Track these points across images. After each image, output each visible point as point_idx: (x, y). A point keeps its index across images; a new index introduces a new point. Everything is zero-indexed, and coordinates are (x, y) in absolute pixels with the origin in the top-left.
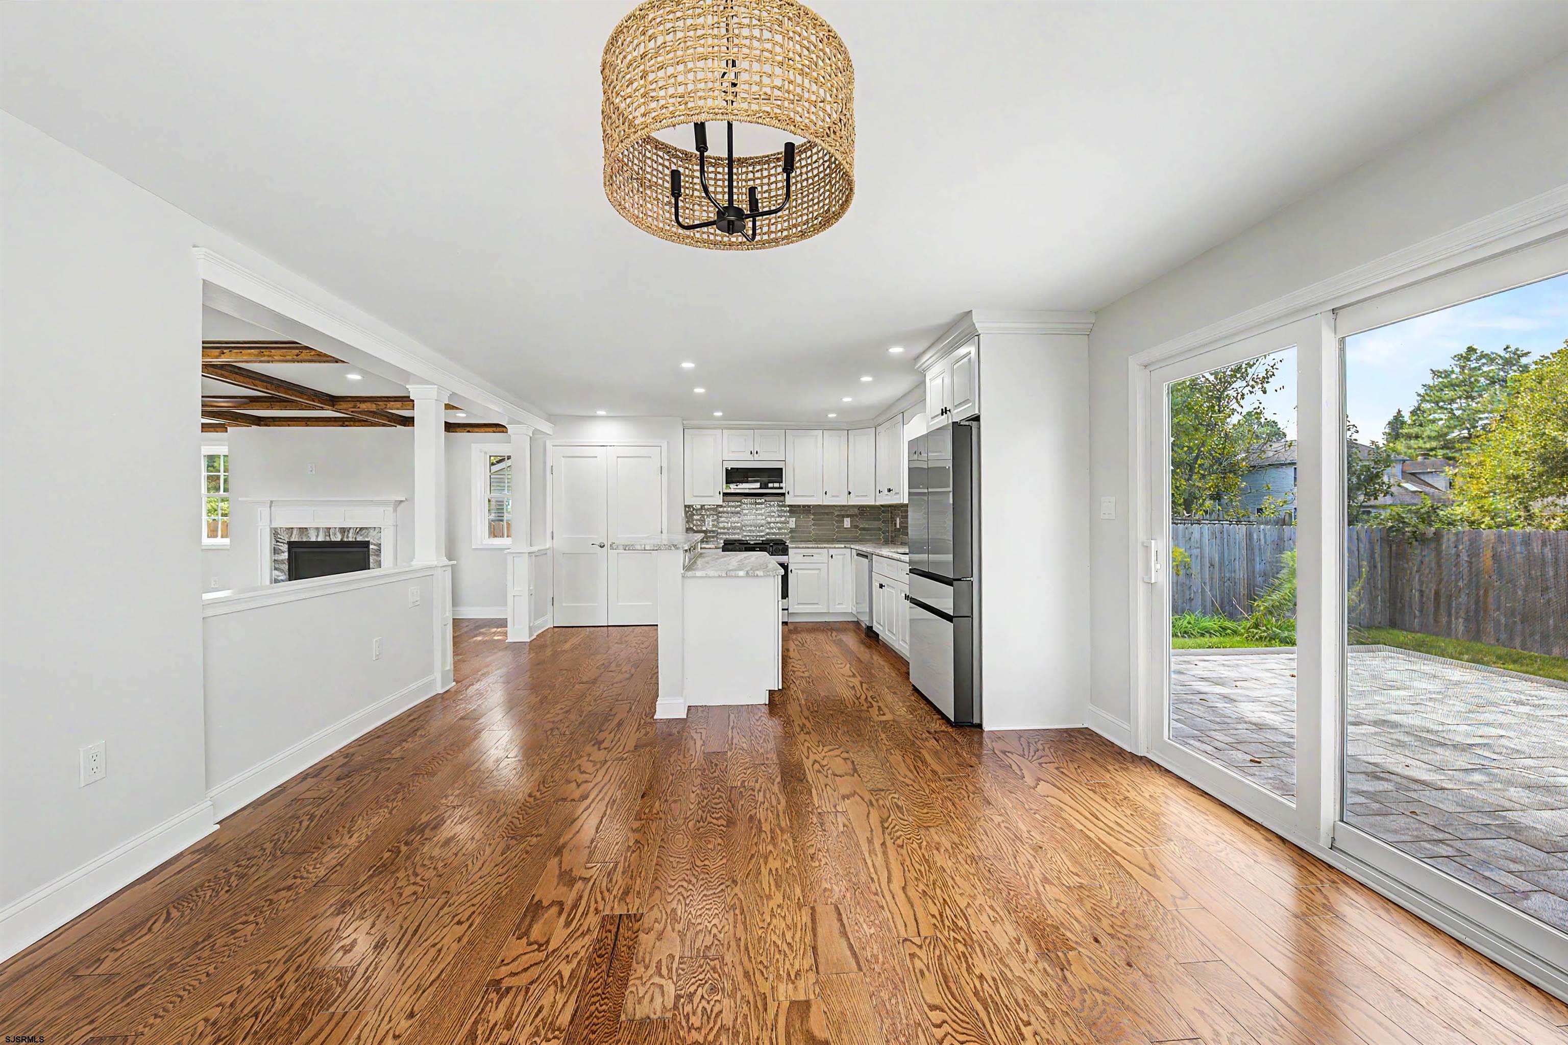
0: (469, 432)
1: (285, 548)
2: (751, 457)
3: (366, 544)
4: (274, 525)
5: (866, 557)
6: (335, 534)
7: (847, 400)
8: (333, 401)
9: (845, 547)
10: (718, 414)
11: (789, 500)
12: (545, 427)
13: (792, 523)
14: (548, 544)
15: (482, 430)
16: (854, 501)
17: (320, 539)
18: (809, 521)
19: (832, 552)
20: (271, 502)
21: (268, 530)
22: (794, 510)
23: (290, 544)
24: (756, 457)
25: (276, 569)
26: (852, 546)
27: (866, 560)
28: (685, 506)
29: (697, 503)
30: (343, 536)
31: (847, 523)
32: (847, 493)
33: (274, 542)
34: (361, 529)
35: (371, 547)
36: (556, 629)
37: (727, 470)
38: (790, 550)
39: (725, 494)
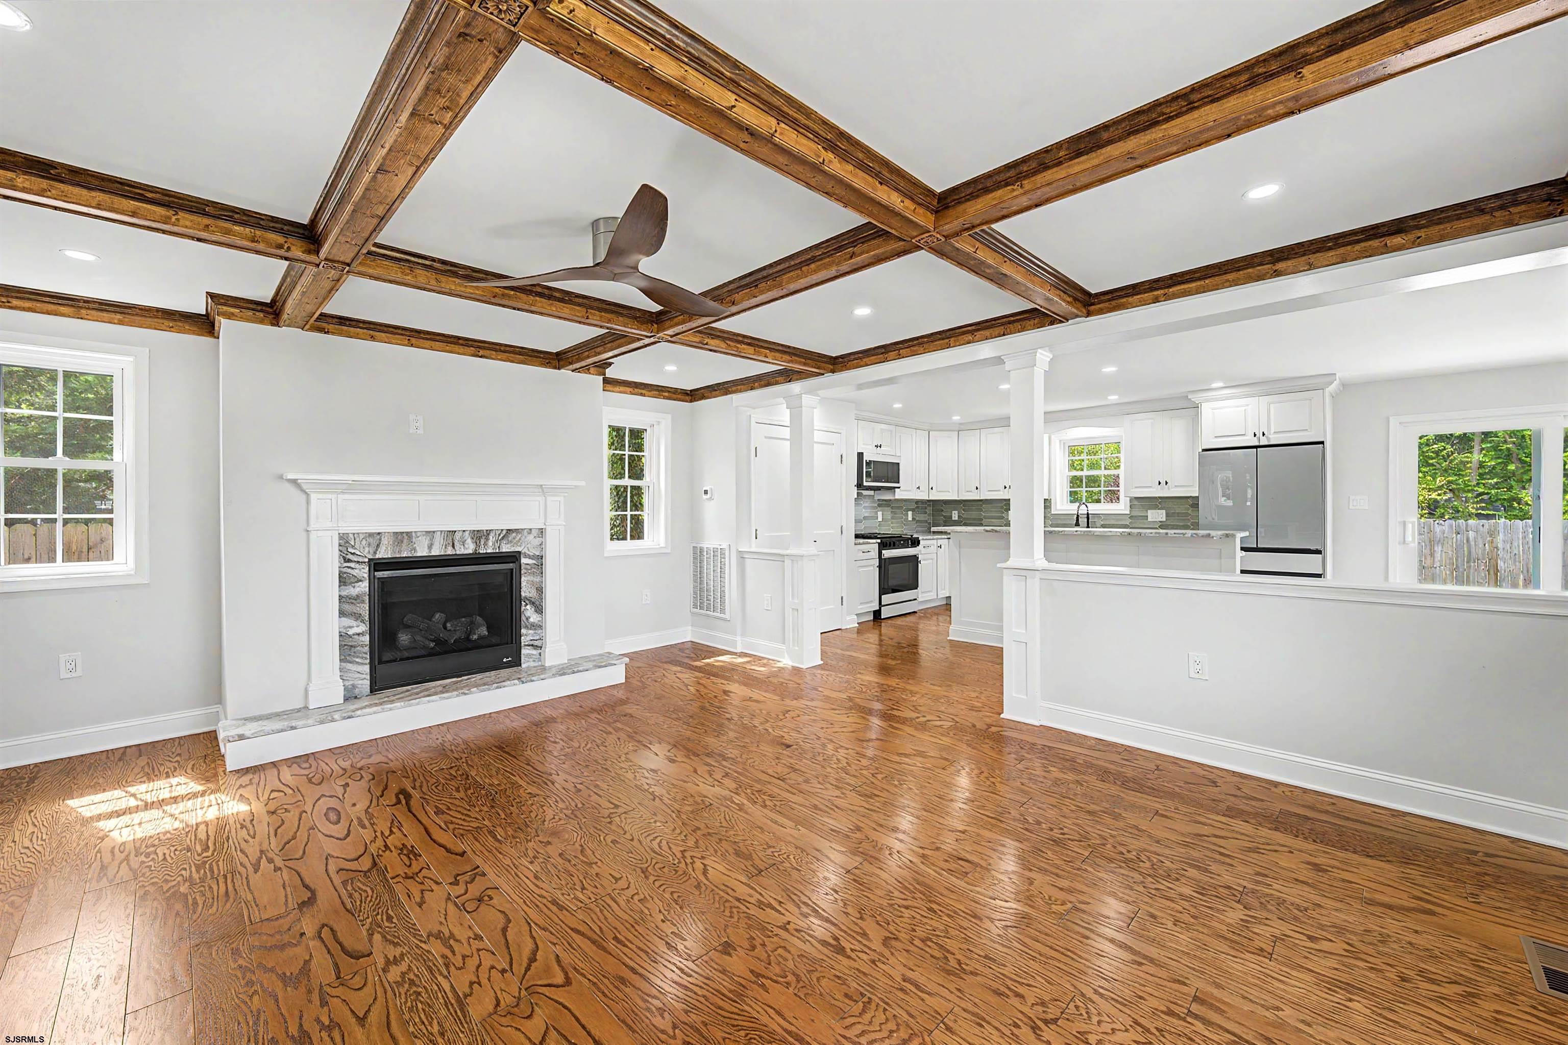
1: (363, 572)
2: (877, 451)
3: (514, 557)
4: (344, 528)
6: (464, 543)
21: (333, 538)
23: (375, 564)
24: (880, 451)
30: (478, 545)
33: (341, 562)
34: (509, 531)
35: (524, 561)
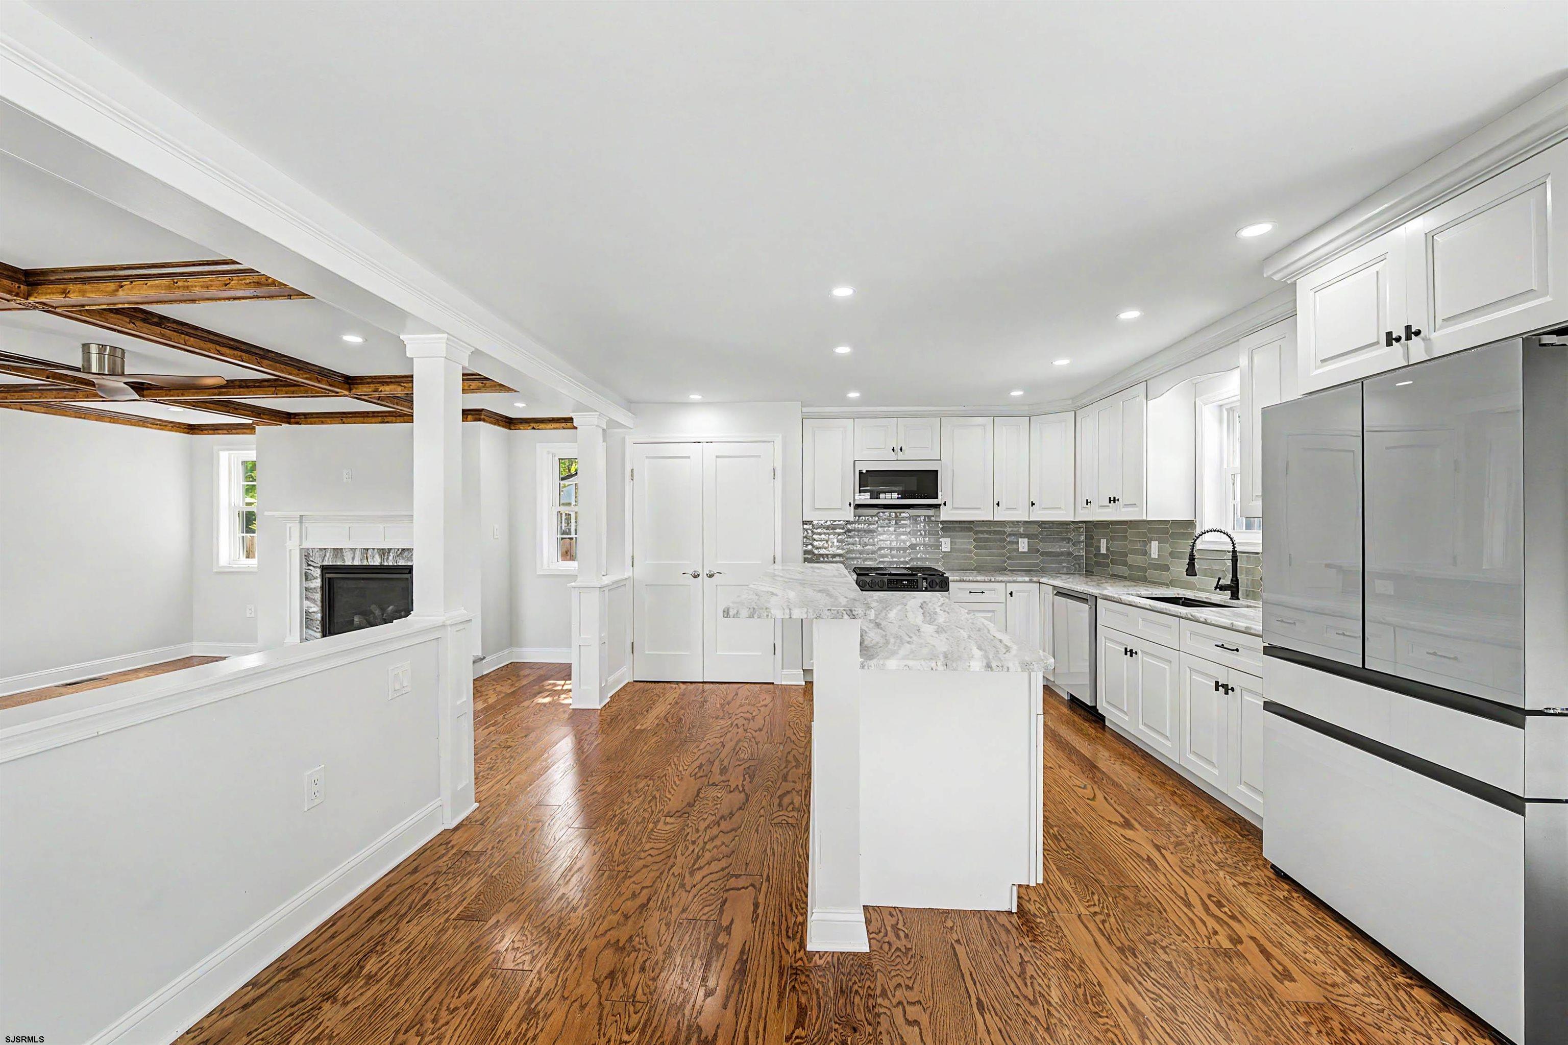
0: (534, 428)
1: (317, 573)
2: (893, 456)
3: (409, 570)
4: (305, 545)
5: (1085, 600)
6: (373, 557)
7: (1062, 362)
8: (349, 384)
9: (1031, 581)
10: (853, 395)
11: (946, 514)
12: (622, 416)
13: (946, 545)
14: (628, 573)
15: (550, 426)
16: (1039, 515)
17: (357, 563)
18: (966, 542)
19: (1011, 587)
20: (301, 516)
21: (298, 552)
22: (950, 527)
23: (325, 569)
24: (901, 455)
25: (307, 598)
26: (1042, 580)
27: (1085, 607)
28: (804, 523)
29: (818, 518)
30: (383, 559)
31: (1023, 545)
32: (1028, 504)
33: (305, 566)
34: (403, 550)
36: (635, 683)
37: (861, 473)
38: (952, 585)
39: (858, 506)
